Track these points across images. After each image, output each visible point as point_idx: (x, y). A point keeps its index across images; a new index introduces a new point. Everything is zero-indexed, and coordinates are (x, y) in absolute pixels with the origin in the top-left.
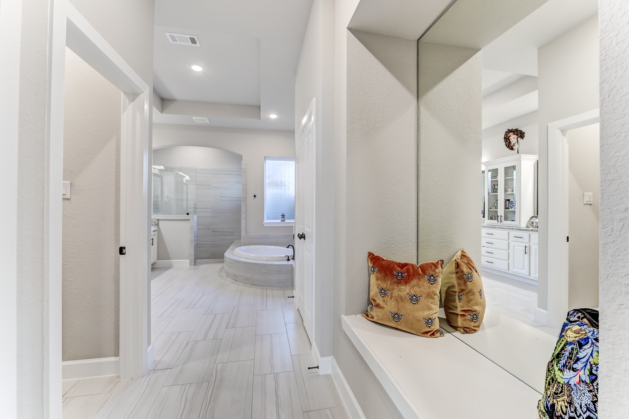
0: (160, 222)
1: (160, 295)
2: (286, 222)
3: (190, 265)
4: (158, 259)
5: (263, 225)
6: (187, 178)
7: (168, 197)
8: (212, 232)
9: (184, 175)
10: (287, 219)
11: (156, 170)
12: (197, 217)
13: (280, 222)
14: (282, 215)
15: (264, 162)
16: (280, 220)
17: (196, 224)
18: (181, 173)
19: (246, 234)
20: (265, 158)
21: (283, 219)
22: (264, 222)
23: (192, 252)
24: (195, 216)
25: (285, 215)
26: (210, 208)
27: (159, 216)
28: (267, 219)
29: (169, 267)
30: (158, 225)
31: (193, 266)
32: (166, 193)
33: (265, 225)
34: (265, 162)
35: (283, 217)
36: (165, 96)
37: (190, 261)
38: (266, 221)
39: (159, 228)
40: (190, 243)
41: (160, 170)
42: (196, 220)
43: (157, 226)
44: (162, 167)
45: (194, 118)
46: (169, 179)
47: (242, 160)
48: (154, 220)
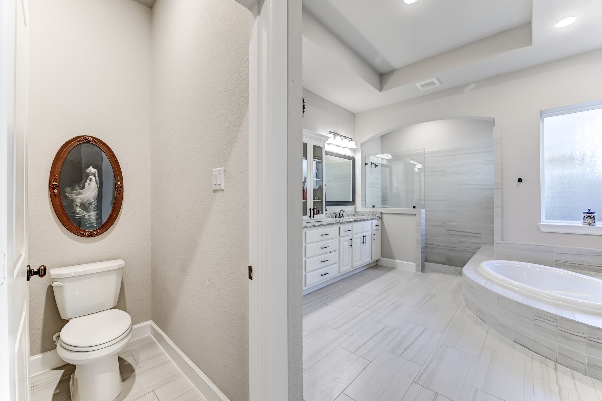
0: (384, 216)
1: (369, 309)
2: (597, 225)
3: (416, 271)
4: (382, 256)
5: (538, 229)
6: (419, 166)
7: (397, 188)
8: (447, 230)
9: (416, 163)
10: (598, 221)
11: (384, 160)
12: (426, 211)
13: (581, 225)
14: (586, 213)
15: (540, 121)
16: (581, 222)
17: (424, 220)
18: (412, 162)
19: (502, 240)
20: (542, 114)
21: (589, 220)
22: (542, 223)
23: (419, 255)
24: (423, 210)
25: (593, 213)
26: (445, 200)
27: (384, 210)
28: (547, 218)
29: (391, 268)
30: (381, 218)
31: (420, 273)
32: (395, 184)
33: (543, 229)
34: (543, 122)
35: (589, 217)
36: (383, 69)
37: (416, 265)
38: (544, 221)
39: (382, 222)
40: (417, 243)
41: (388, 160)
42: (425, 215)
43: (381, 220)
44: (389, 156)
45: (418, 85)
46: (398, 168)
47: (494, 126)
48: (378, 214)
